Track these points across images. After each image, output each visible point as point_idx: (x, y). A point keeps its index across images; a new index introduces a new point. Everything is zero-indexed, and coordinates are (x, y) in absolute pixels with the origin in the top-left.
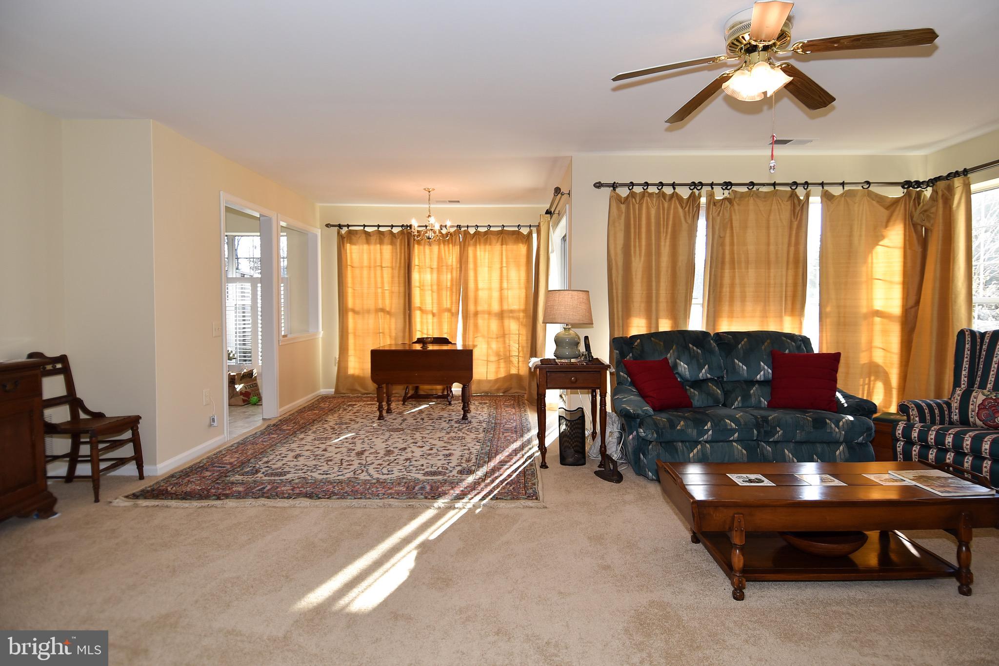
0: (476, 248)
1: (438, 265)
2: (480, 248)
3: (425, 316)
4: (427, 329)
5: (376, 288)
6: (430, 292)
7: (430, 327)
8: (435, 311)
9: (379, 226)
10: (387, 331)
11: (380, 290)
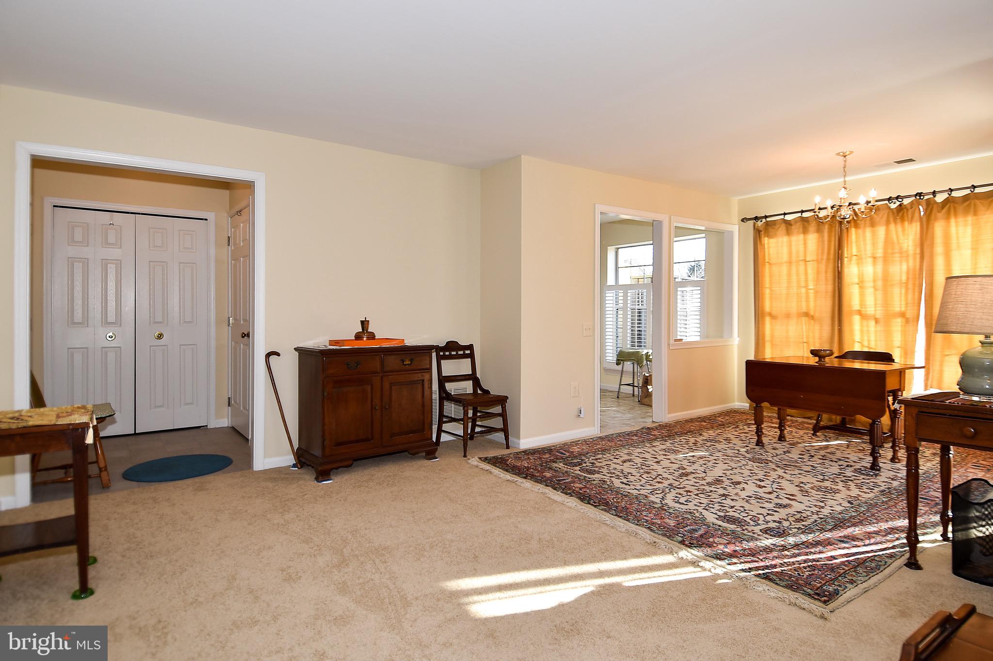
0: (948, 222)
1: (886, 252)
2: (956, 221)
3: (865, 323)
4: (869, 341)
5: (799, 287)
7: (872, 338)
8: (879, 315)
9: (802, 212)
10: (811, 340)
11: (803, 290)
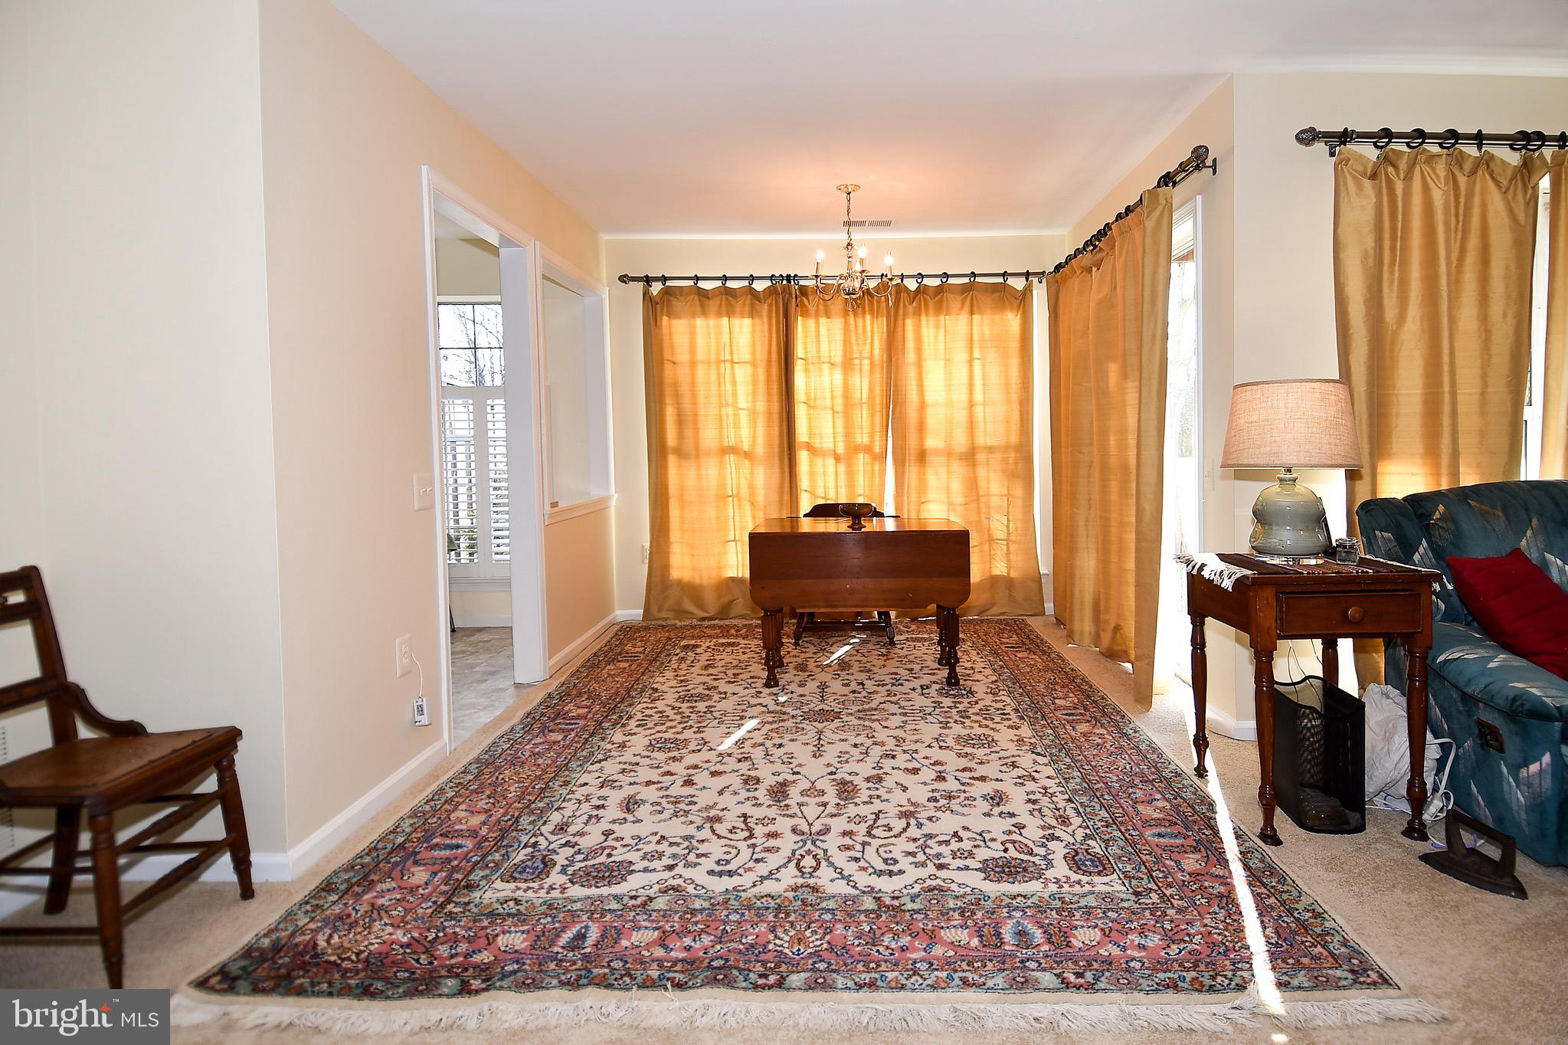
0: (920, 320)
1: (845, 356)
2: (927, 321)
3: (819, 461)
4: (825, 488)
5: (722, 404)
6: (830, 412)
7: (831, 484)
8: (841, 450)
9: (725, 278)
10: (745, 492)
11: (729, 410)
